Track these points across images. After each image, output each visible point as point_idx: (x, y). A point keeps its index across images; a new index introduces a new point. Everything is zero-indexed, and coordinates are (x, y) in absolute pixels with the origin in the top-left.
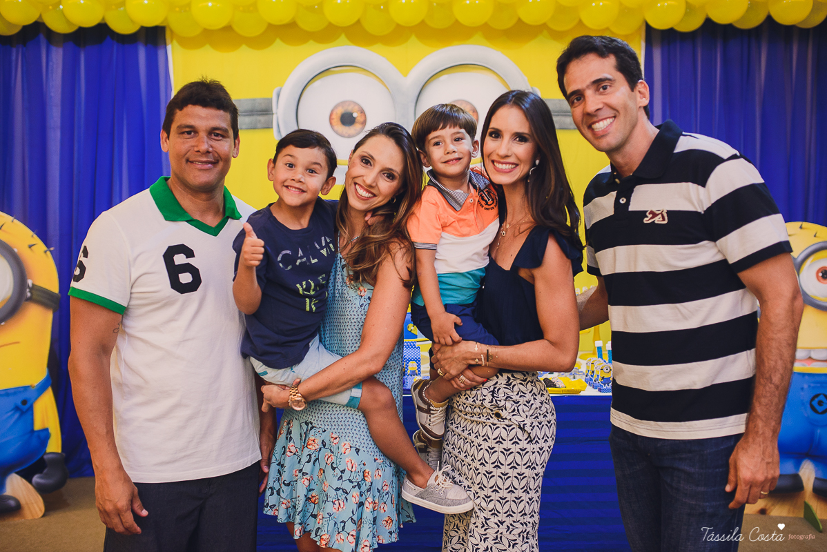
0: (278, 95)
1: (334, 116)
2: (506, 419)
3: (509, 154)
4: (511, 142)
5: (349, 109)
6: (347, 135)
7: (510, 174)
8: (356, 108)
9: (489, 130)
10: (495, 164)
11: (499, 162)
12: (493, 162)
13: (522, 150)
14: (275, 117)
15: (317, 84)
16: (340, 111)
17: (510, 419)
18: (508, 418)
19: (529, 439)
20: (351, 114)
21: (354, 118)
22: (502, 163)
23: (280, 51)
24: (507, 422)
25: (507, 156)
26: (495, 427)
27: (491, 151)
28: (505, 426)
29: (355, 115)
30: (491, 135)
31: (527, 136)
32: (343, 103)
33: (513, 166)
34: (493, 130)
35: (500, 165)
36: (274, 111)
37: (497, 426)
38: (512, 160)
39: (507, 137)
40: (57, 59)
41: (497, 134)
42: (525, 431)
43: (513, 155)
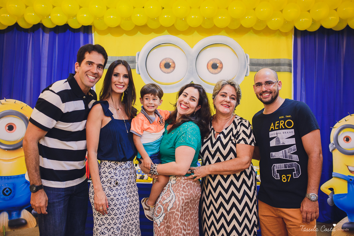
0: (138, 55)
1: (161, 64)
4: (123, 78)
5: (168, 61)
6: (167, 72)
7: (122, 90)
8: (171, 61)
13: (126, 80)
14: (137, 64)
15: (155, 50)
16: (164, 62)
20: (169, 64)
21: (170, 65)
23: (139, 36)
29: (170, 64)
31: (128, 76)
32: (166, 59)
36: (136, 62)
38: (123, 84)
40: (46, 38)
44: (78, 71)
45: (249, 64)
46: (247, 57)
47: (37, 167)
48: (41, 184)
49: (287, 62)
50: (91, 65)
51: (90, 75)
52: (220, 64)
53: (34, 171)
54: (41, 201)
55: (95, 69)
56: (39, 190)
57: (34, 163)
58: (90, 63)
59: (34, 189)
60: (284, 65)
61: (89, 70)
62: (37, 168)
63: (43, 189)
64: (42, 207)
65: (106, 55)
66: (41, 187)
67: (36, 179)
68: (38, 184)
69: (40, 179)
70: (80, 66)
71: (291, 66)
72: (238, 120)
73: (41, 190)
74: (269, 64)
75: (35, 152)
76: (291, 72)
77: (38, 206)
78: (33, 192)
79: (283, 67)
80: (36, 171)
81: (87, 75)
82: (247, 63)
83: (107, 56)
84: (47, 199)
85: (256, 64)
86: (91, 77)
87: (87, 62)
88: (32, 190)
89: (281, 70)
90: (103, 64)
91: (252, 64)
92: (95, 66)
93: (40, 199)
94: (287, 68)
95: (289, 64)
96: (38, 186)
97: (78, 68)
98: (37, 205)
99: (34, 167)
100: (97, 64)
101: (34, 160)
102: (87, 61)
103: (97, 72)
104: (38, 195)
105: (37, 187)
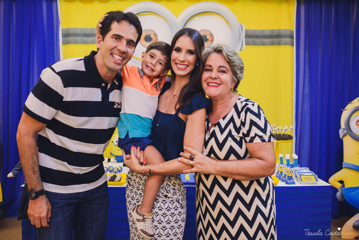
2: (170, 197)
3: (185, 60)
4: (186, 54)
5: (149, 33)
7: (184, 70)
8: (152, 33)
9: (175, 48)
10: (177, 65)
11: (180, 64)
12: (176, 64)
13: (191, 58)
16: (144, 35)
17: (172, 198)
18: (171, 197)
19: (181, 207)
20: (150, 36)
21: (151, 38)
22: (181, 65)
24: (171, 199)
25: (184, 61)
26: (165, 202)
27: (175, 58)
28: (170, 201)
29: (152, 36)
30: (176, 50)
31: (194, 52)
32: (146, 30)
33: (186, 66)
34: (177, 48)
35: (180, 65)
37: (166, 201)
38: (186, 63)
39: (184, 52)
41: (179, 50)
42: (179, 203)
43: (187, 61)
44: (100, 47)
45: (244, 35)
46: (242, 28)
47: (35, 167)
48: (42, 189)
49: (289, 33)
50: (118, 40)
51: (116, 54)
52: (210, 36)
53: (31, 173)
54: (41, 210)
55: (123, 46)
56: (40, 197)
57: (30, 163)
58: (118, 37)
59: (33, 196)
60: (285, 36)
61: (116, 47)
62: (36, 169)
63: (44, 196)
64: (43, 218)
65: (140, 28)
66: (43, 192)
67: (35, 183)
68: (38, 189)
69: (40, 183)
70: (103, 41)
71: (293, 38)
72: (242, 102)
73: (42, 196)
74: (268, 36)
75: (30, 149)
76: (293, 45)
77: (38, 217)
78: (32, 199)
79: (283, 40)
80: (34, 172)
81: (112, 54)
82: (242, 35)
83: (141, 30)
84: (50, 208)
85: (253, 36)
86: (118, 56)
87: (113, 35)
88: (31, 197)
89: (282, 43)
90: (135, 40)
91: (248, 36)
92: (124, 42)
93: (41, 207)
94: (289, 40)
95: (291, 36)
96: (39, 191)
97: (101, 42)
98: (36, 215)
99: (31, 168)
100: (126, 40)
101: (30, 159)
102: (114, 33)
103: (126, 51)
104: (38, 202)
105: (36, 192)
